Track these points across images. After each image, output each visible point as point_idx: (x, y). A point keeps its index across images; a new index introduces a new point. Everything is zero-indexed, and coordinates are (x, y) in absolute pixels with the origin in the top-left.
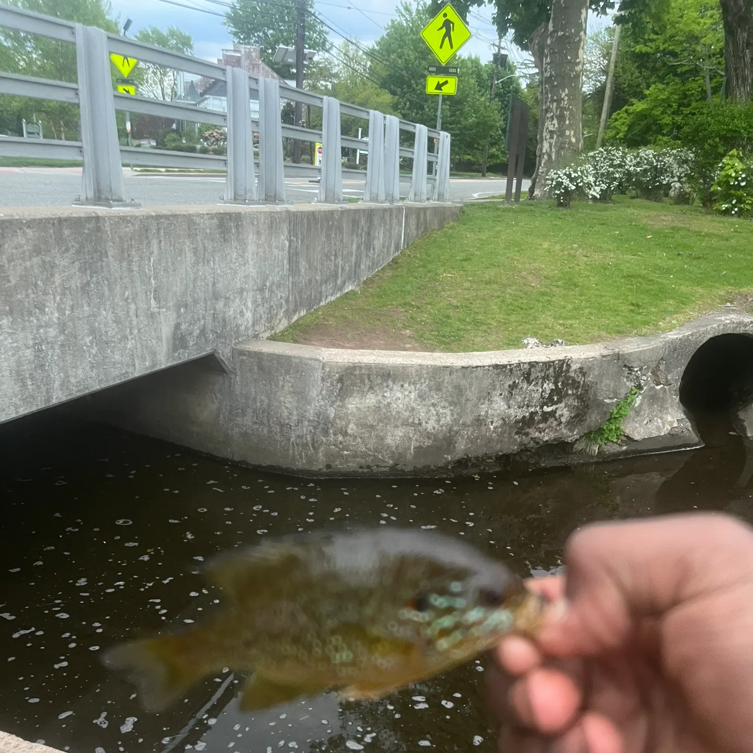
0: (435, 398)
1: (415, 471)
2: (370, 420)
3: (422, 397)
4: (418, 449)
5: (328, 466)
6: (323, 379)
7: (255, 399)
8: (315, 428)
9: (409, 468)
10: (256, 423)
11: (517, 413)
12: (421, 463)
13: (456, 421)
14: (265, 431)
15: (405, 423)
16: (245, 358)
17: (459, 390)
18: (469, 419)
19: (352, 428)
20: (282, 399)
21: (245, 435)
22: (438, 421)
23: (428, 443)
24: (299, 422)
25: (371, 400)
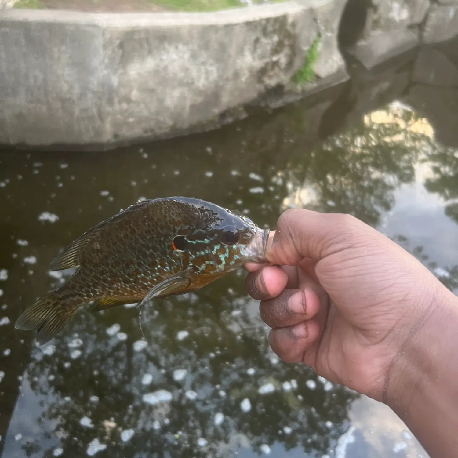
0: (203, 56)
1: (192, 127)
2: (151, 84)
3: (194, 56)
4: (193, 106)
5: (116, 136)
6: (105, 47)
7: (27, 76)
8: (100, 98)
9: (186, 126)
10: (32, 102)
11: (258, 64)
12: (196, 119)
13: (220, 77)
14: (44, 109)
15: (181, 84)
16: (7, 30)
17: (223, 47)
18: (230, 73)
19: (135, 94)
20: (59, 72)
21: (20, 116)
22: (207, 78)
23: (200, 100)
24: (82, 95)
25: (150, 63)
